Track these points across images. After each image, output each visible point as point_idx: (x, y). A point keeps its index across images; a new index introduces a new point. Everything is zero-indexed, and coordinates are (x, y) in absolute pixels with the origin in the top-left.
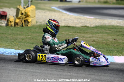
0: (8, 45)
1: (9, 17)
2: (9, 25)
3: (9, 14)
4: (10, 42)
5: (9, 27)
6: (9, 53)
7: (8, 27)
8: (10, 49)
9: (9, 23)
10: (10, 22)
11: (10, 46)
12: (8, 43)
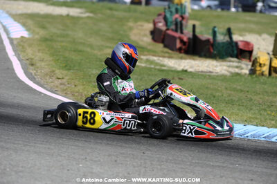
0: (253, 116)
1: (257, 54)
2: (258, 72)
3: (259, 48)
4: (257, 112)
5: (256, 77)
6: (254, 135)
7: (254, 76)
8: (257, 126)
9: (258, 68)
10: (260, 65)
11: (257, 119)
12: (252, 111)
